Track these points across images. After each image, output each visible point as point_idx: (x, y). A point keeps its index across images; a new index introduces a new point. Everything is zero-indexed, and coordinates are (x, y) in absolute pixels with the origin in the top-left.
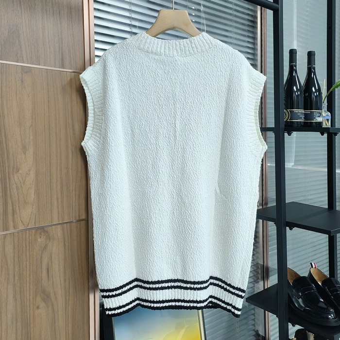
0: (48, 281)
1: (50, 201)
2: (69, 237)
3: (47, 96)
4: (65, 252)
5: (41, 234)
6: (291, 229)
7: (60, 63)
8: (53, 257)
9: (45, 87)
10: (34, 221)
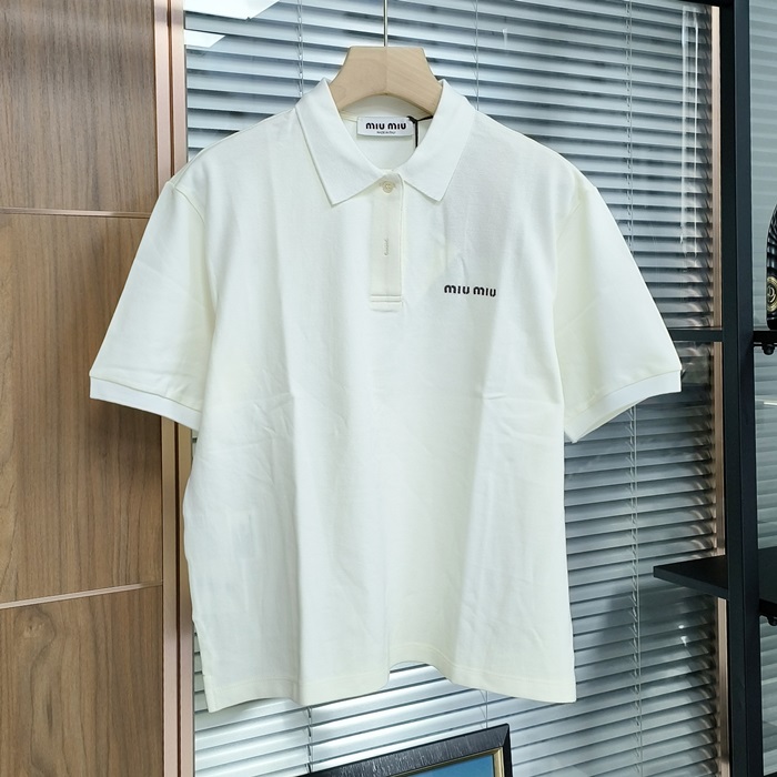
0: (50, 736)
1: (56, 538)
2: (110, 627)
3: (53, 281)
4: (97, 665)
5: (30, 619)
7: (90, 196)
8: (63, 677)
9: (47, 258)
10: (12, 588)
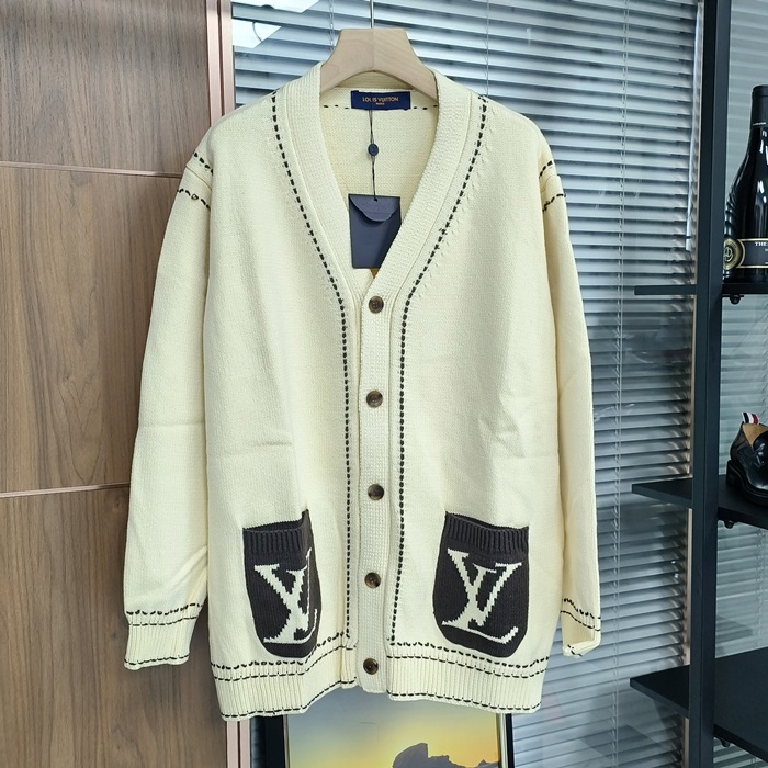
6: (729, 525)
7: (156, 160)
10: (102, 474)
